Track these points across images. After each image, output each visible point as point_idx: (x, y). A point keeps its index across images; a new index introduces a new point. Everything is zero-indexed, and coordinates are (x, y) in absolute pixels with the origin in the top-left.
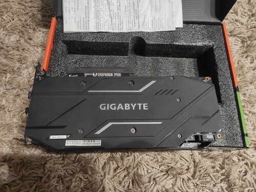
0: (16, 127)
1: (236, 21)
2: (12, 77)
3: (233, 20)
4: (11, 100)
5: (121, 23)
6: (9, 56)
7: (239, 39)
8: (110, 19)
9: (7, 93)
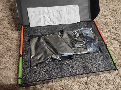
0: (12, 78)
1: (117, 33)
2: (13, 53)
3: (115, 33)
4: (11, 64)
5: (55, 21)
6: (13, 43)
7: (118, 42)
8: (50, 20)
9: (9, 60)
